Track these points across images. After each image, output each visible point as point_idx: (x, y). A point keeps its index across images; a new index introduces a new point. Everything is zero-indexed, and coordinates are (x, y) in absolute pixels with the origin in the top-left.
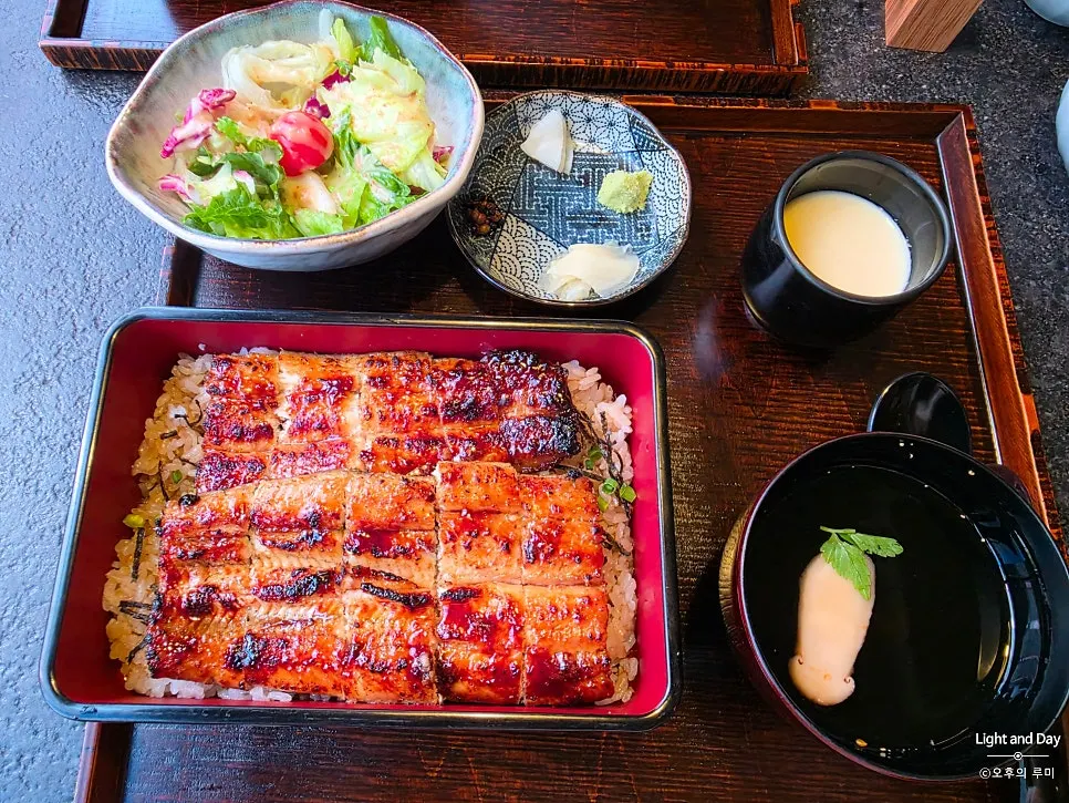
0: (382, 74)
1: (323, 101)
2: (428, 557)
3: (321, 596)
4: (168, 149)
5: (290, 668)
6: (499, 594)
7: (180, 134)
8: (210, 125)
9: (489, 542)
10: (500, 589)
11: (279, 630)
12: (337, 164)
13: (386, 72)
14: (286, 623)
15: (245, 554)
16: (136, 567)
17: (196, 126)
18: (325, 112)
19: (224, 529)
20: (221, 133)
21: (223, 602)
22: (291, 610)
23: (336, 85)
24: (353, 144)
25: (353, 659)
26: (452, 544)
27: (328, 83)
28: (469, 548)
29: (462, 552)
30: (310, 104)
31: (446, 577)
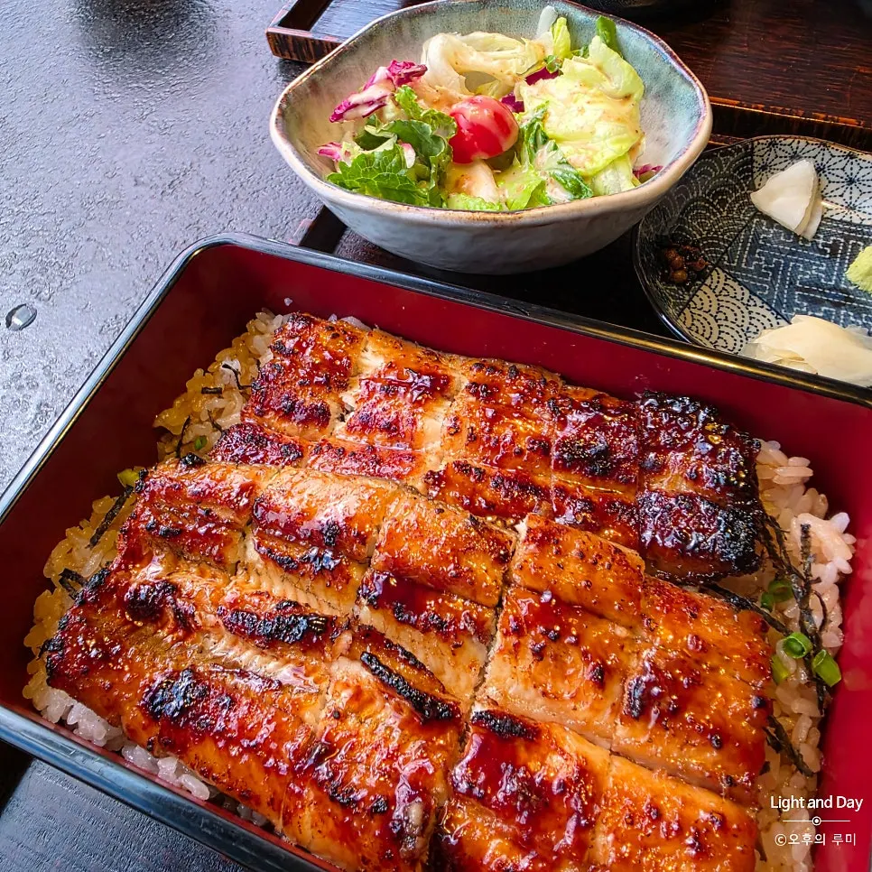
0: (593, 68)
1: (520, 96)
2: (473, 649)
3: (304, 652)
4: (339, 112)
5: (221, 744)
6: (566, 748)
7: (354, 99)
8: (389, 93)
9: (572, 657)
10: (571, 743)
11: (230, 681)
12: (516, 161)
13: (600, 68)
14: (243, 674)
15: (231, 558)
16: (100, 532)
17: (374, 92)
18: (519, 107)
19: (216, 511)
20: (397, 105)
21: (177, 612)
22: (258, 659)
23: (541, 82)
24: (540, 137)
25: (312, 768)
26: (514, 640)
27: (532, 80)
28: (539, 655)
29: (527, 659)
30: (505, 101)
31: (492, 691)
